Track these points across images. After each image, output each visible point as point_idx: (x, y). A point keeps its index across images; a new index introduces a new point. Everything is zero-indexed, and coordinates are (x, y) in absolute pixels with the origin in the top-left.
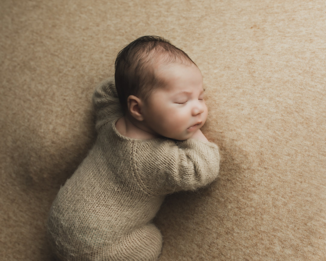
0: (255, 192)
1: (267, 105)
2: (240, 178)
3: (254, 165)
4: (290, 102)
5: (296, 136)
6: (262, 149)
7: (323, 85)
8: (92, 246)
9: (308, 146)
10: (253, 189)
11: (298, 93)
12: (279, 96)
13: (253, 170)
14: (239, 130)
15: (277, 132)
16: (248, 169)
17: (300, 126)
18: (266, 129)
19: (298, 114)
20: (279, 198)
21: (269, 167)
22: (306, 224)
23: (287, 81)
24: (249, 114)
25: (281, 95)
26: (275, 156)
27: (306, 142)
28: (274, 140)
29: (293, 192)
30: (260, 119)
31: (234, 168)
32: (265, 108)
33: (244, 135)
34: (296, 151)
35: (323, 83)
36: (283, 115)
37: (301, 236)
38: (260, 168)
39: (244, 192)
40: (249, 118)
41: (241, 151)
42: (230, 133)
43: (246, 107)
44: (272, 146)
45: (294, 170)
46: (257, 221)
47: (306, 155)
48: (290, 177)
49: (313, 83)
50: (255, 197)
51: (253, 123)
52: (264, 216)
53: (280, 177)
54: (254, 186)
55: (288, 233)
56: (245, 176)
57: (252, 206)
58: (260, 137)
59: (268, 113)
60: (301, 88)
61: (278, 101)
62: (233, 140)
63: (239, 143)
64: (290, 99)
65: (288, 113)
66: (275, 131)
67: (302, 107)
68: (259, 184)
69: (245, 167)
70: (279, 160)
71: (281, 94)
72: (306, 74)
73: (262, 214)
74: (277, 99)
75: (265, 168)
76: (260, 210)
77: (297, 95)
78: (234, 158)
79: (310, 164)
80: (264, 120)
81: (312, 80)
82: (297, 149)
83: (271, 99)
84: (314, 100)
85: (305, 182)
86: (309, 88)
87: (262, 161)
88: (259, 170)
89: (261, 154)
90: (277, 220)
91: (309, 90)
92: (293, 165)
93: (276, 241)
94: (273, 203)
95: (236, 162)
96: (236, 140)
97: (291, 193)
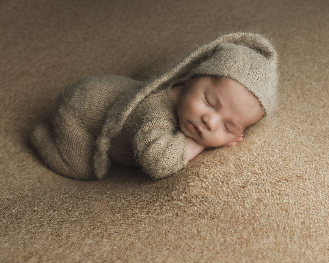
0: (149, 212)
1: (251, 198)
2: (161, 195)
3: (177, 202)
4: (263, 220)
5: (224, 235)
6: (198, 205)
7: (299, 250)
8: (71, 101)
9: (214, 248)
10: (152, 210)
11: (278, 225)
12: (266, 207)
13: (172, 204)
14: (210, 177)
15: (222, 215)
16: (172, 198)
17: (236, 236)
18: (222, 202)
19: (251, 231)
20: (146, 233)
21: (179, 218)
22: (119, 258)
23: (288, 212)
24: (233, 183)
25: (267, 209)
26: (194, 219)
27: (218, 245)
28: (211, 214)
29: (155, 244)
30: (230, 194)
31: (170, 185)
32: (247, 196)
33: (207, 183)
34: (205, 239)
35: (300, 249)
36: (245, 216)
37: (105, 256)
38: (176, 209)
39: (147, 204)
40: (228, 184)
41: (188, 185)
42: (206, 170)
43: (240, 178)
44: (203, 214)
45: (181, 240)
46: (118, 221)
47: (202, 248)
48: (173, 238)
49: (296, 239)
50: (144, 214)
51: (224, 188)
52: (124, 226)
53: (170, 229)
54: (155, 210)
55: (107, 247)
56: (163, 198)
57: (133, 214)
58: (210, 199)
59: (241, 201)
60: (285, 228)
61: (259, 207)
62: (198, 174)
63: (196, 179)
64: (267, 219)
65: (249, 220)
66: (223, 213)
67: (260, 233)
68: (158, 214)
69: (173, 195)
70: (190, 225)
71: (269, 208)
72: (306, 229)
73: (125, 223)
74: (262, 207)
75: (177, 214)
76: (130, 221)
77: (274, 226)
78: (180, 181)
79: (192, 253)
80: (232, 198)
81: (300, 237)
82: (207, 239)
83: (259, 200)
84: (275, 243)
85: (169, 252)
86: (288, 236)
87: (183, 209)
88: (173, 209)
89: (192, 206)
90: (121, 236)
91: (286, 236)
92: (188, 238)
93: (97, 239)
94: (140, 230)
95: (176, 185)
96: (199, 177)
97: (154, 243)
